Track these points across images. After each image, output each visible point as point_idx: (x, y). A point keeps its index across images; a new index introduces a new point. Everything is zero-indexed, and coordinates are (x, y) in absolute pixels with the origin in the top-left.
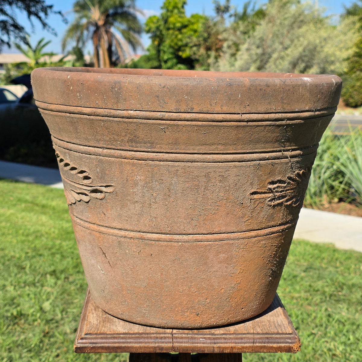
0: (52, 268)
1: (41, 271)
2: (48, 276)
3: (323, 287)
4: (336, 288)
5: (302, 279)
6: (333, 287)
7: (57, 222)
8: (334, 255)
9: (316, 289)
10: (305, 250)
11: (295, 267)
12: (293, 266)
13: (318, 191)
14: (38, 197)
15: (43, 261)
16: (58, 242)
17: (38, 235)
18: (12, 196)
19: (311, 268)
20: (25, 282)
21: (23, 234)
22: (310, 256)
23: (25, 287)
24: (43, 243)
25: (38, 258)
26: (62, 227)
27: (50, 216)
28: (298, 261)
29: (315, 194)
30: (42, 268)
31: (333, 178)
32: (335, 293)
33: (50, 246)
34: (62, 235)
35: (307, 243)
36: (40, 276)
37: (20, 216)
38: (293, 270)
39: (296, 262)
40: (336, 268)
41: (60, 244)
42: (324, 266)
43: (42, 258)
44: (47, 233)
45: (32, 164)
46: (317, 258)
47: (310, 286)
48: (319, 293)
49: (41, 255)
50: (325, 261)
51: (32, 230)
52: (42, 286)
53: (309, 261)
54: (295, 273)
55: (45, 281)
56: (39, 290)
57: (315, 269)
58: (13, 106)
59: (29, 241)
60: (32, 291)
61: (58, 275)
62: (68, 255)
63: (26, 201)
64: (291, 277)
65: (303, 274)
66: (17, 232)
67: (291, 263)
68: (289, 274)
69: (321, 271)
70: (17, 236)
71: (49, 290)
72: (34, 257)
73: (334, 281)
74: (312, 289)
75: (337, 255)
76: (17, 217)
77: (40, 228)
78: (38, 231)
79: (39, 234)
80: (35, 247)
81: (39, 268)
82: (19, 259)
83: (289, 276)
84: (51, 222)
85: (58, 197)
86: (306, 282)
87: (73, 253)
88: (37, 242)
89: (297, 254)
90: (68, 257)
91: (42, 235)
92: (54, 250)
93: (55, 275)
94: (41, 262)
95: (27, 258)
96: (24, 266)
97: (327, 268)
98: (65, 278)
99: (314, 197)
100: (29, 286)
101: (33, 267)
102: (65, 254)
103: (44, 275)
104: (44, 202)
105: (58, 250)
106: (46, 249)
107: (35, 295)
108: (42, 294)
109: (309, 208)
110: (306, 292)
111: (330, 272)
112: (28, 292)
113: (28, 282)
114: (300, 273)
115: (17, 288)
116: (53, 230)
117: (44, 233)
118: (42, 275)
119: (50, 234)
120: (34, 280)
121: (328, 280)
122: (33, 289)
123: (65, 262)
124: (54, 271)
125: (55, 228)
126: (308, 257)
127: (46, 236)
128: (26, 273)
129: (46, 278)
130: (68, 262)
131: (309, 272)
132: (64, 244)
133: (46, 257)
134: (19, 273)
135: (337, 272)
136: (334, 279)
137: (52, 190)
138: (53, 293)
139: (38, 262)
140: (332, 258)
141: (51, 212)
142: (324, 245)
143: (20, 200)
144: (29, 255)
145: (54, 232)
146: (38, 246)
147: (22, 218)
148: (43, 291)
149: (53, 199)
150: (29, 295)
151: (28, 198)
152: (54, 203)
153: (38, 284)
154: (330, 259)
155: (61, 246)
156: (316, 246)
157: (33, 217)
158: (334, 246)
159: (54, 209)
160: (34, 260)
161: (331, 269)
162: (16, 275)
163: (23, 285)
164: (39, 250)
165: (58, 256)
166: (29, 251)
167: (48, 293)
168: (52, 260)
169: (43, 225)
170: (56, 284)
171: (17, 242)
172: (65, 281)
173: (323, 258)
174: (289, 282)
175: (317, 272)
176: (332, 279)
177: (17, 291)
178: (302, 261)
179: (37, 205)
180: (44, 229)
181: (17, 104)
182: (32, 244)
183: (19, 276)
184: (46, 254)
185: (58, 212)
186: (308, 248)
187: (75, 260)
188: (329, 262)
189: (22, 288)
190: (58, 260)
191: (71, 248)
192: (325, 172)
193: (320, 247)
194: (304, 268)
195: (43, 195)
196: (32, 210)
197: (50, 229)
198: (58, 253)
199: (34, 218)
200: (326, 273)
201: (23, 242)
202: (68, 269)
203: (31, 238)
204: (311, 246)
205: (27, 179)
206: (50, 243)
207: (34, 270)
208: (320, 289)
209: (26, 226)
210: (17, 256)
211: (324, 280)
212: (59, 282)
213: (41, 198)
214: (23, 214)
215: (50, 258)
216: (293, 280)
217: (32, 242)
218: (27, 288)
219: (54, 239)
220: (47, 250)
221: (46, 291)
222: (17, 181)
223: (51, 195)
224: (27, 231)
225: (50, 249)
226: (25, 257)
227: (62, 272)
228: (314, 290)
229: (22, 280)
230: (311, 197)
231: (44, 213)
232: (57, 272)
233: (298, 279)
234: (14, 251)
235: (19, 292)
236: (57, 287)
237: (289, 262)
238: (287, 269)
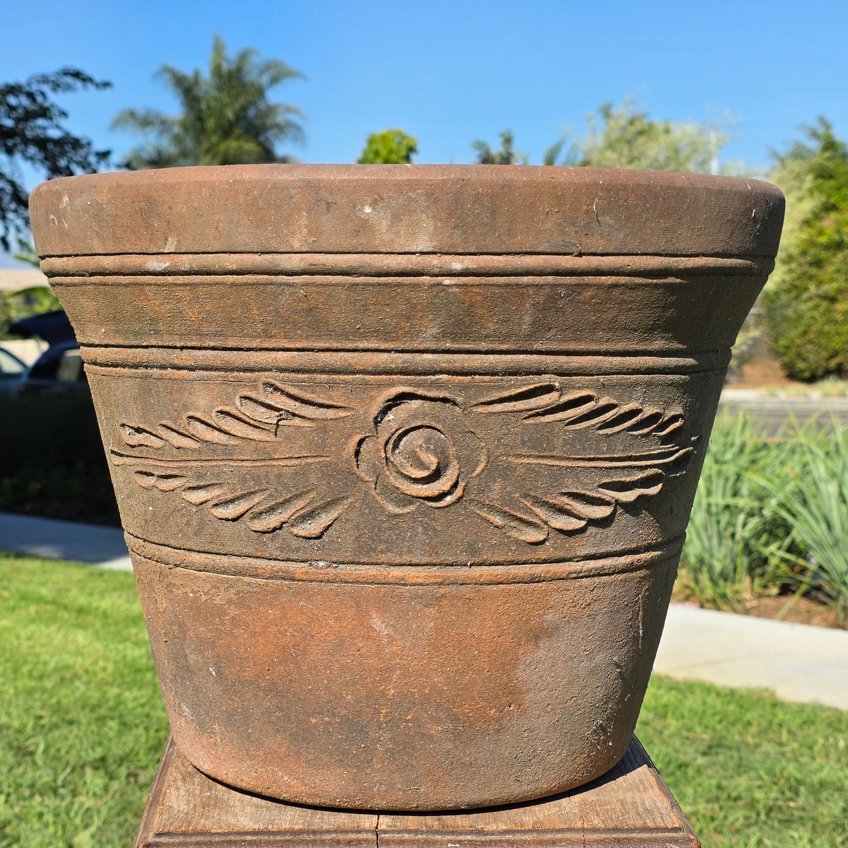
0: (99, 752)
1: (72, 758)
2: (89, 772)
3: (749, 789)
4: (783, 793)
5: (699, 771)
6: (775, 788)
7: (112, 646)
8: (774, 715)
9: (734, 794)
10: (704, 703)
11: (683, 744)
12: (677, 743)
13: (731, 567)
14: (68, 590)
15: (77, 736)
16: (114, 691)
17: (66, 676)
18: (6, 588)
19: (720, 746)
20: (32, 786)
21: (30, 674)
22: (718, 718)
23: (32, 796)
24: (78, 694)
25: (65, 730)
26: (124, 657)
27: (96, 633)
28: (690, 729)
29: (724, 576)
30: (73, 753)
31: (764, 537)
32: (780, 803)
33: (93, 701)
34: (122, 675)
35: (708, 689)
36: (68, 770)
37: (24, 633)
38: (677, 751)
39: (684, 733)
40: (781, 744)
41: (119, 695)
42: (750, 740)
43: (75, 729)
44: (87, 672)
45: (56, 516)
46: (733, 724)
47: (719, 787)
48: (740, 803)
49: (71, 723)
50: (754, 729)
51: (52, 665)
52: (74, 793)
53: (714, 730)
54: (682, 758)
55: (80, 783)
56: (64, 804)
57: (730, 748)
58: (15, 386)
59: (44, 691)
60: (47, 806)
61: (113, 767)
62: (137, 721)
63: (40, 600)
64: (672, 767)
65: (701, 760)
66: (16, 670)
67: (671, 736)
68: (667, 759)
69: (744, 753)
70: (15, 679)
71: (89, 803)
72: (55, 726)
73: (775, 776)
74: (724, 796)
75: (780, 715)
76: (18, 637)
77: (70, 660)
78: (67, 667)
79: (68, 675)
80: (59, 703)
81: (67, 753)
82: (20, 731)
83: (669, 763)
84: (98, 645)
85: (115, 590)
86: (710, 778)
87: (148, 716)
88: (63, 692)
89: (686, 713)
90: (137, 726)
91: (76, 676)
92: (102, 711)
93: (106, 768)
94: (71, 737)
95: (39, 728)
96: (32, 748)
97: (757, 746)
98: (129, 775)
99: (721, 582)
100: (41, 794)
101: (52, 751)
102: (128, 719)
103: (80, 768)
104: (83, 601)
105: (112, 709)
106: (83, 708)
107: (57, 815)
108: (72, 814)
109: (710, 609)
110: (708, 801)
111: (767, 754)
112: (39, 809)
113: (39, 784)
114: (695, 759)
115: (13, 798)
116: (101, 663)
117: (81, 672)
118: (73, 769)
119: (95, 674)
120: (55, 781)
121: (762, 773)
122: (51, 802)
123: (129, 739)
124: (103, 759)
125: (106, 659)
126: (713, 721)
127: (85, 678)
128: (34, 763)
129: (83, 775)
130: (137, 738)
131: (717, 754)
132: (127, 694)
133: (83, 728)
134: (19, 765)
135: (783, 754)
136: (777, 771)
137: (101, 574)
138: (99, 811)
139: (66, 738)
140: (771, 723)
141: (98, 624)
142: (750, 692)
143: (24, 597)
144: (45, 721)
145: (104, 669)
146: (65, 702)
147: (29, 638)
148: (76, 806)
149: (102, 595)
150: (41, 815)
151: (44, 591)
152: (105, 604)
153: (62, 791)
154: (764, 724)
155: (120, 702)
156: (731, 695)
157: (56, 635)
158: (773, 694)
159: (105, 615)
160: (56, 733)
161: (768, 747)
162: (11, 769)
163: (27, 792)
164: (67, 712)
165: (113, 724)
166: (43, 713)
167: (88, 810)
168: (98, 734)
169: (78, 652)
170: (106, 789)
171: (17, 694)
172: (128, 783)
173: (749, 724)
175: (735, 754)
176: (770, 772)
177: (12, 807)
178: (698, 729)
179: (66, 607)
180: (80, 663)
181: (24, 380)
182: (51, 697)
183: (19, 771)
184: (84, 721)
185: (116, 623)
186: (711, 699)
187: (152, 734)
188: (763, 732)
189: (25, 799)
190: (111, 734)
191: (143, 705)
192: (744, 525)
193: (741, 697)
194: (703, 748)
195: (81, 584)
196: (53, 619)
197: (95, 662)
198: (112, 718)
199: (58, 638)
200: (758, 756)
201: (29, 692)
202: (137, 754)
203: (48, 684)
204: (718, 694)
205: (44, 551)
206: (95, 695)
207: (56, 758)
208: (744, 794)
209: (38, 655)
210: (16, 724)
211: (753, 774)
212: (115, 785)
213: (74, 592)
214: (32, 628)
215: (94, 728)
216: (678, 773)
217: (52, 693)
218: (38, 798)
219: (104, 684)
220: (87, 711)
221: (81, 805)
222: (19, 555)
223: (100, 584)
224: (40, 667)
225: (94, 708)
226: (34, 729)
227: (121, 761)
228: (729, 797)
229: (27, 780)
230: (714, 582)
231: (83, 627)
232: (110, 761)
233: (691, 772)
234: (9, 714)
235: (17, 809)
236: (109, 797)
237: (666, 733)
238: (664, 749)
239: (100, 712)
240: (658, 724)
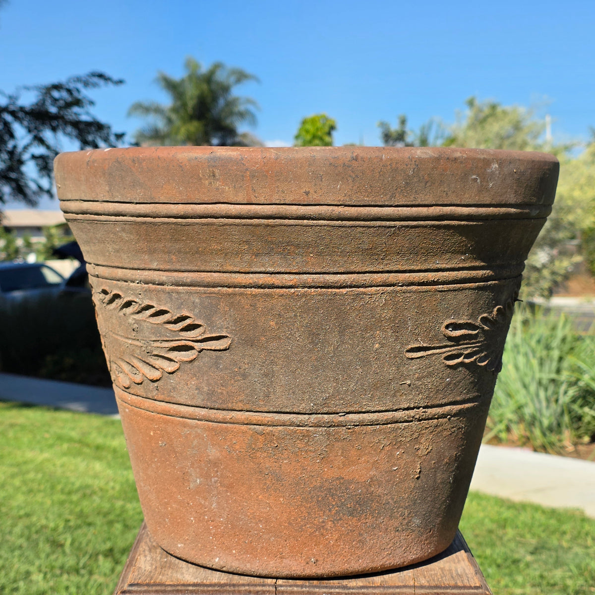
0: (108, 545)
1: (90, 549)
2: (101, 558)
3: (563, 578)
4: (586, 581)
5: (528, 565)
6: (581, 578)
7: (119, 472)
8: (582, 527)
9: (552, 582)
10: (533, 518)
11: (517, 546)
12: (512, 545)
13: (555, 423)
14: (89, 433)
15: (94, 534)
16: (119, 504)
17: (86, 492)
18: (47, 432)
19: (543, 547)
20: (62, 568)
21: (62, 491)
22: (541, 529)
23: (61, 575)
24: (95, 505)
25: (85, 529)
26: (127, 480)
27: (108, 463)
28: (522, 536)
29: (550, 429)
30: (91, 545)
31: (579, 402)
32: (584, 588)
33: (105, 510)
34: (126, 493)
35: (536, 508)
36: (87, 557)
37: (58, 462)
38: (512, 551)
39: (518, 539)
40: (587, 547)
41: (123, 507)
42: (565, 544)
43: (92, 529)
44: (101, 489)
45: (83, 382)
46: (553, 532)
47: (542, 577)
48: (557, 588)
50: (568, 537)
51: (78, 484)
52: (91, 573)
53: (539, 537)
54: (516, 556)
55: (95, 566)
56: (84, 580)
57: (549, 549)
58: (55, 292)
59: (71, 502)
60: (73, 582)
61: (117, 555)
63: (71, 440)
64: (509, 562)
65: (529, 558)
66: (53, 487)
67: (509, 540)
68: (505, 556)
69: (560, 553)
70: (52, 494)
71: (101, 580)
72: (78, 527)
73: (582, 570)
74: (544, 582)
75: (587, 527)
76: (54, 465)
77: (89, 481)
78: (88, 486)
79: (88, 491)
80: (82, 511)
81: (87, 545)
82: (55, 529)
83: (506, 560)
84: (110, 472)
86: (535, 569)
88: (85, 503)
89: (520, 525)
90: (135, 527)
91: (94, 493)
92: (111, 517)
93: (113, 556)
94: (90, 536)
95: (68, 528)
96: (62, 542)
97: (570, 548)
99: (548, 433)
100: (68, 573)
101: (76, 544)
102: (129, 523)
103: (95, 556)
104: (100, 441)
105: (119, 515)
106: (98, 514)
107: (78, 587)
108: (89, 587)
109: (541, 452)
110: (533, 586)
111: (577, 554)
112: (66, 583)
113: (67, 566)
114: (524, 556)
115: (49, 576)
116: (111, 484)
117: (97, 489)
118: (90, 557)
119: (107, 491)
120: (78, 564)
121: (572, 567)
122: (75, 578)
123: (129, 536)
124: (111, 550)
125: (115, 481)
126: (538, 531)
127: (100, 494)
128: (64, 553)
129: (96, 560)
131: (540, 554)
132: (129, 506)
133: (98, 528)
134: (53, 552)
135: (588, 555)
136: (583, 566)
137: (113, 423)
138: (107, 586)
139: (85, 535)
140: (579, 533)
141: (110, 457)
142: (566, 511)
143: (60, 438)
144: (72, 524)
145: (113, 488)
146: (86, 510)
147: (63, 466)
148: (91, 582)
149: (113, 437)
150: (67, 588)
151: (74, 434)
152: (115, 443)
153: (83, 572)
154: (575, 533)
155: (123, 510)
156: (553, 513)
157: (81, 464)
158: (582, 513)
159: (115, 451)
160: (79, 532)
161: (578, 550)
162: (48, 556)
163: (58, 572)
164: (87, 517)
165: (118, 526)
166: (71, 517)
167: (100, 585)
168: (109, 533)
169: (96, 476)
170: (113, 570)
171: (53, 504)
173: (564, 533)
174: (507, 571)
175: (554, 554)
176: (578, 567)
177: (48, 581)
178: (528, 536)
179: (88, 445)
180: (97, 484)
181: (63, 288)
182: (76, 506)
183: (53, 557)
184: (99, 523)
185: (122, 457)
186: (538, 516)
188: (574, 539)
189: (57, 576)
190: (117, 532)
192: (566, 392)
193: (559, 514)
194: (531, 549)
195: (99, 430)
196: (79, 453)
197: (107, 483)
198: (118, 522)
199: (82, 466)
200: (570, 556)
201: (62, 503)
203: (75, 498)
204: (544, 512)
205: (74, 406)
206: (106, 506)
207: (79, 549)
208: (559, 583)
209: (67, 478)
210: (52, 525)
211: (565, 568)
212: (119, 568)
213: (94, 435)
214: (65, 459)
215: (105, 528)
216: (513, 567)
217: (77, 503)
218: (65, 576)
219: (112, 498)
220: (101, 516)
221: (95, 581)
222: (57, 409)
223: (112, 430)
224: (70, 486)
225: (106, 515)
226: (64, 528)
227: (123, 551)
228: (548, 584)
229: (58, 564)
230: (544, 434)
231: (99, 458)
232: (116, 550)
233: (522, 565)
234: (47, 518)
235: (51, 583)
236: (114, 576)
237: (505, 539)
238: (503, 550)
239: (110, 518)
240: (500, 532)
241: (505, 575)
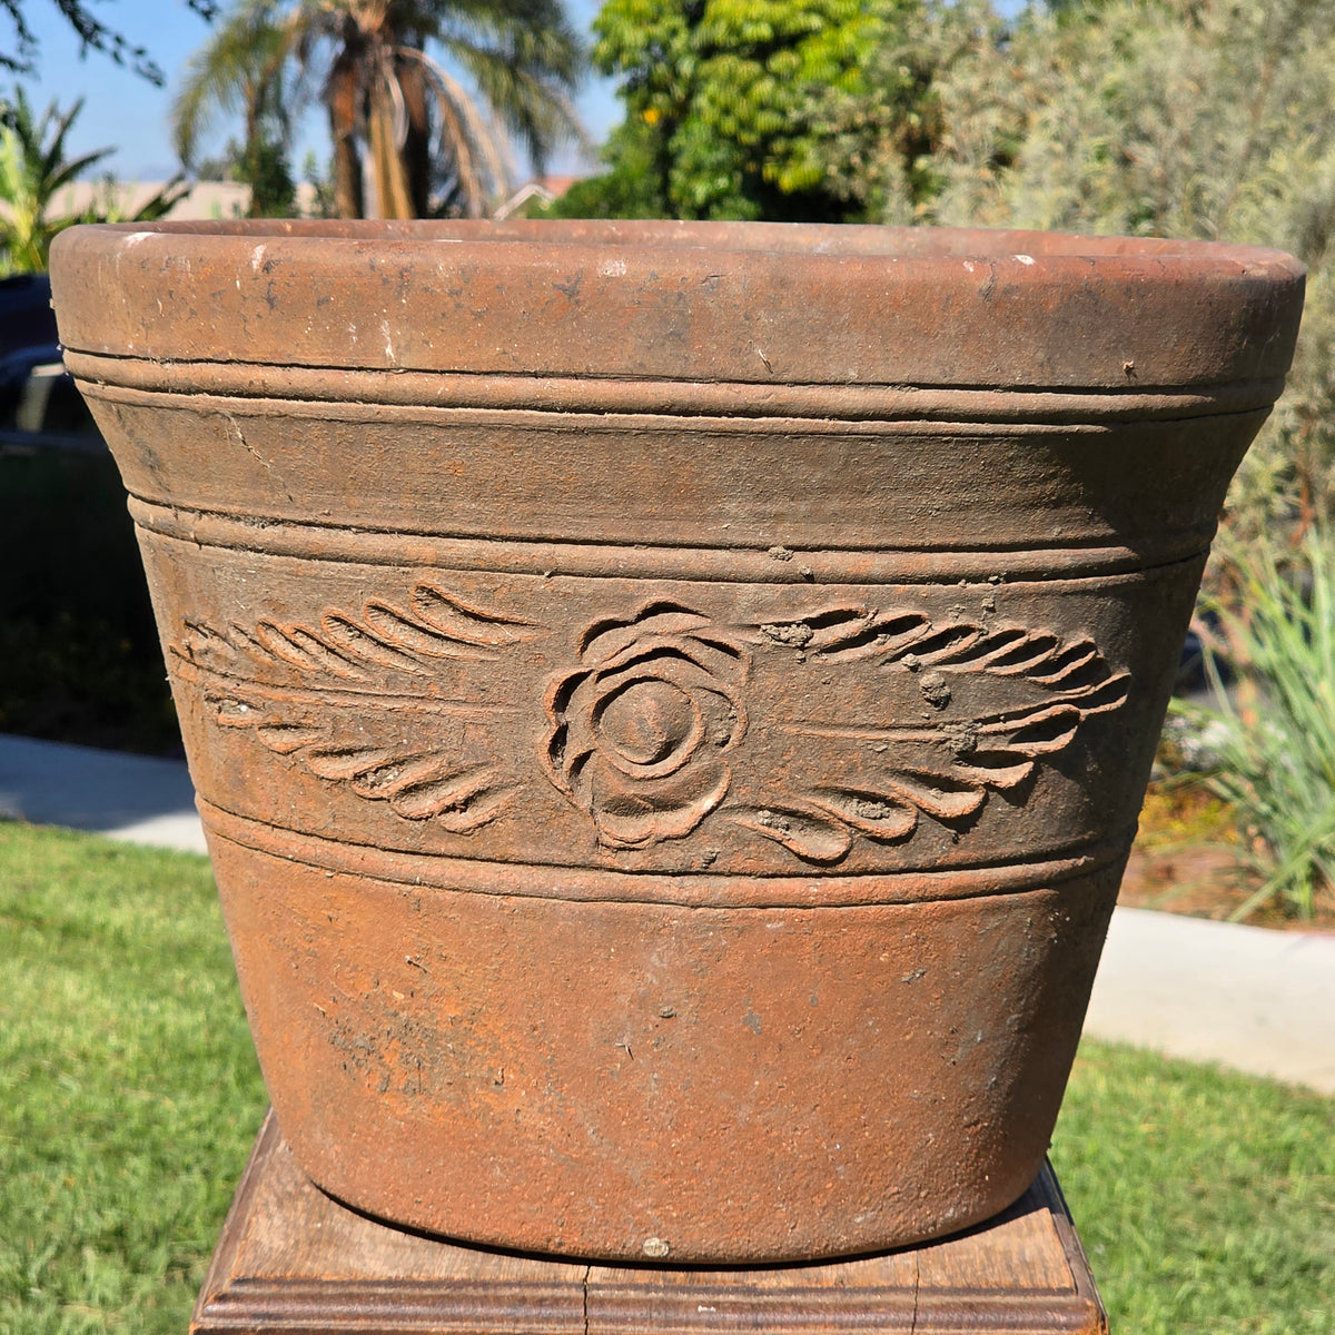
0: (112, 1218)
1: (58, 1230)
2: (90, 1254)
7: (134, 1006)
11: (1317, 1224)
12: (1304, 1221)
14: (43, 887)
15: (66, 1186)
16: (137, 1099)
17: (42, 1065)
24: (66, 1101)
25: (41, 1172)
26: (161, 1029)
27: (103, 977)
30: (60, 1218)
33: (98, 1116)
34: (156, 1066)
36: (50, 1252)
38: (1300, 1238)
39: (1322, 1203)
41: (151, 1105)
43: (61, 1172)
44: (84, 1056)
49: (54, 1158)
51: (12, 1041)
52: (63, 1299)
54: (1311, 1252)
55: (74, 1278)
56: (43, 1317)
60: (9, 1322)
61: (141, 1248)
62: (189, 1159)
64: (1288, 1270)
67: (1294, 1208)
68: (1280, 1253)
71: (93, 1317)
72: (22, 1165)
77: (51, 1034)
78: (43, 1046)
79: (46, 1062)
80: (27, 1117)
81: (47, 1218)
83: (1280, 1263)
84: (106, 1003)
85: (140, 888)
87: (210, 1147)
88: (36, 1096)
90: (187, 1168)
91: (61, 1064)
92: (117, 1137)
93: (124, 1249)
94: (55, 1187)
98: (171, 1265)
102: (171, 1154)
103: (72, 1249)
104: (74, 909)
105: (136, 1134)
106: (79, 1128)
116: (113, 1040)
117: (71, 1056)
118: (60, 1250)
119: (101, 1061)
120: (23, 1272)
122: (16, 1312)
123: (172, 1193)
124: (120, 1232)
125: (124, 1032)
127: (80, 1068)
129: (79, 1262)
130: (187, 1193)
132: (168, 1103)
133: (78, 1170)
137: (112, 855)
139: (44, 1189)
141: (106, 960)
145: (120, 1053)
146: (41, 1116)
148: (66, 1322)
149: (114, 898)
152: (120, 917)
153: (35, 1291)
155: (152, 1119)
157: (19, 980)
159: (120, 941)
160: (25, 1179)
164: (45, 1137)
165: (140, 1164)
168: (110, 1183)
169: (66, 1017)
170: (126, 1290)
172: (170, 1280)
174: (1284, 1295)
179: (38, 923)
180: (69, 1039)
182: (12, 1106)
184: (80, 1155)
185: (144, 958)
187: (219, 1184)
190: (135, 1183)
191: (199, 1128)
195: (69, 874)
196: (13, 948)
197: (101, 1037)
198: (137, 1152)
199: (24, 985)
202: (188, 1224)
203: (5, 1079)
206: (102, 1105)
207: (25, 1228)
212: (145, 1285)
213: (56, 889)
215: (100, 1169)
216: (1299, 1283)
217: (14, 1097)
219: (121, 1081)
220: (85, 1135)
221: (77, 1321)
223: (109, 876)
225: (99, 1131)
227: (156, 1236)
231: (75, 964)
232: (135, 1235)
236: (133, 1305)
237: (1283, 1200)
238: (1274, 1233)
239: (113, 1139)
240: (1271, 1184)
241: (1275, 1304)
